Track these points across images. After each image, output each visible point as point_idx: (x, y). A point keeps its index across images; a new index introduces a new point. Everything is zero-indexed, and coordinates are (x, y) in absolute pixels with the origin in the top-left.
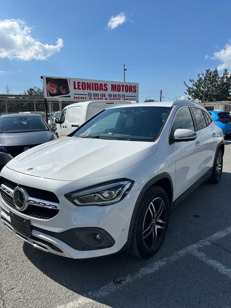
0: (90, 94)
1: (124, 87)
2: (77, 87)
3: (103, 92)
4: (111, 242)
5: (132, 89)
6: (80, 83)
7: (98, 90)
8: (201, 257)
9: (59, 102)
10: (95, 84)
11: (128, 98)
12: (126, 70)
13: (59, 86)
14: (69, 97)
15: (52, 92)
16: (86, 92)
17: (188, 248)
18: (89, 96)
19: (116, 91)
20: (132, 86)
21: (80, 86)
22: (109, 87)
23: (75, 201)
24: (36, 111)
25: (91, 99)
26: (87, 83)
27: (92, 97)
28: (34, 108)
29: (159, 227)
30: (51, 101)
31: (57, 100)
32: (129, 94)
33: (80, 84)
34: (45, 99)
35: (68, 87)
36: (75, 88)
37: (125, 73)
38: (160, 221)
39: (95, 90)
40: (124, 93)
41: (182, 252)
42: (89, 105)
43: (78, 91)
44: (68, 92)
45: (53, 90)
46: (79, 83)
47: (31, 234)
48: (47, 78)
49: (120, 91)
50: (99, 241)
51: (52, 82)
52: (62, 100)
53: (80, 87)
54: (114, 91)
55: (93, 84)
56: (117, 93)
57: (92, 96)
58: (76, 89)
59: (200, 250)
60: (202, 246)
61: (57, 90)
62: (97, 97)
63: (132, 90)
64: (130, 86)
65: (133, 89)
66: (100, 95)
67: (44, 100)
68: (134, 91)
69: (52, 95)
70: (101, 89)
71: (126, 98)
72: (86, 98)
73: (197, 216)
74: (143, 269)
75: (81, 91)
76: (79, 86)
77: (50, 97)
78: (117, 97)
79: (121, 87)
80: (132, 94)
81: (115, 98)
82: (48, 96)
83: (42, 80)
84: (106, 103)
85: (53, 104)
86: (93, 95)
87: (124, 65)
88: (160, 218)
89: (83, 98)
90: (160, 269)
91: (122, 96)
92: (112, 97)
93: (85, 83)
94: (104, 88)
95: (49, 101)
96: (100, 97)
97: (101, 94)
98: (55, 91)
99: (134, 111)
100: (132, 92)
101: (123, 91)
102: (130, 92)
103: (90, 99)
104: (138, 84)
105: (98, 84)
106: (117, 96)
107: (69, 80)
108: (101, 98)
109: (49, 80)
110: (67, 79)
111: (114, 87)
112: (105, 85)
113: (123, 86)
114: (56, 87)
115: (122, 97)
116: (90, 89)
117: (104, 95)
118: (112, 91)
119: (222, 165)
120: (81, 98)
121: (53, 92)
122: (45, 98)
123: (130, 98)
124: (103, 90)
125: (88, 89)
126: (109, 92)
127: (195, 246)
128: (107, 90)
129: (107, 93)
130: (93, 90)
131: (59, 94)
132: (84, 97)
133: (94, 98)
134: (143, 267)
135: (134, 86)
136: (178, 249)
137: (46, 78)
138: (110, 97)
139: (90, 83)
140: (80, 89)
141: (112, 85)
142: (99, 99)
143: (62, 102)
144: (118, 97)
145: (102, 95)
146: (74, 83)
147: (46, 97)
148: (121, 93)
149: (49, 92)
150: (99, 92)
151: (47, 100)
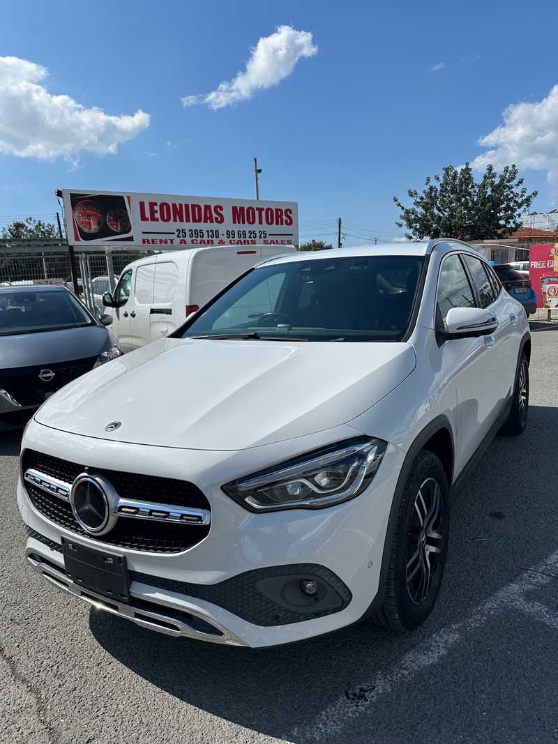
0: (181, 232)
1: (264, 213)
2: (148, 215)
3: (214, 226)
4: (342, 598)
5: (282, 216)
6: (156, 204)
7: (199, 221)
8: (537, 614)
9: (104, 252)
10: (193, 206)
11: (275, 238)
12: (260, 171)
13: (104, 214)
14: (131, 239)
15: (86, 230)
16: (173, 226)
17: (500, 594)
18: (178, 236)
19: (244, 222)
20: (281, 211)
21: (156, 212)
22: (228, 214)
23: (247, 500)
24: (48, 278)
25: (185, 243)
26: (174, 205)
27: (188, 239)
28: (43, 272)
29: (433, 549)
30: (87, 253)
31: (101, 249)
32: (274, 228)
33: (157, 208)
34: (71, 248)
35: (126, 216)
36: (144, 218)
37: (257, 179)
38: (435, 535)
39: (194, 221)
40: (265, 227)
41: (490, 606)
42: (196, 259)
43: (150, 226)
44: (127, 228)
45: (89, 224)
46: (152, 205)
47: (129, 593)
48: (73, 196)
49: (253, 222)
50: (315, 597)
51: (86, 205)
52: (111, 249)
53: (157, 215)
54: (239, 223)
55: (187, 206)
56: (246, 227)
57: (188, 236)
58: (147, 219)
59: (529, 596)
60: (530, 586)
61: (99, 224)
62: (199, 239)
63: (282, 219)
64: (277, 210)
65: (284, 218)
66: (206, 234)
67: (67, 250)
68: (286, 221)
69: (87, 237)
70: (208, 219)
71: (269, 238)
72: (172, 242)
73: (499, 516)
74: (409, 656)
75: (160, 226)
76: (153, 212)
77: (83, 242)
78: (247, 238)
79: (257, 213)
80: (283, 228)
81: (242, 239)
82: (77, 239)
83: (60, 199)
84: (238, 253)
85: (91, 259)
86: (188, 233)
87: (255, 160)
88: (435, 528)
89: (166, 242)
90: (449, 654)
91: (258, 235)
92: (237, 238)
93: (167, 205)
94: (214, 215)
95: (80, 253)
96: (206, 238)
97: (208, 231)
98: (94, 228)
99: (333, 268)
100: (282, 224)
101: (261, 222)
102: (277, 223)
103: (181, 243)
104: (296, 204)
105: (199, 208)
106: (248, 235)
107: (128, 198)
108: (208, 241)
109: (78, 200)
110: (122, 197)
111: (240, 214)
112: (216, 207)
113: (260, 210)
114: (96, 216)
115: (260, 237)
116: (181, 220)
117: (217, 234)
118: (234, 222)
119: (527, 390)
120: (161, 243)
121: (90, 228)
122: (70, 244)
123: (279, 238)
124: (212, 222)
125: (175, 220)
126: (228, 224)
127: (515, 587)
128: (222, 221)
129: (222, 228)
130: (188, 220)
131: (104, 232)
133: (193, 242)
134: (407, 651)
135: (286, 211)
136: (478, 599)
137: (71, 195)
138: (231, 238)
139: (181, 205)
140: (157, 220)
141: (234, 209)
142: (204, 243)
143: (113, 252)
144: (250, 237)
145: (210, 234)
146: (142, 205)
147: (72, 242)
148: (256, 227)
149: (81, 230)
150: (204, 226)
151: (75, 250)
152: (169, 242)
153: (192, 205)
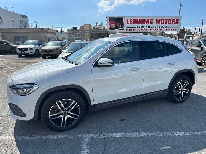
1: (168, 21)
2: (129, 22)
6: (132, 19)
7: (145, 24)
11: (170, 28)
12: (182, 6)
13: (117, 23)
14: (123, 29)
15: (112, 27)
16: (136, 25)
18: (137, 28)
21: (132, 21)
22: (154, 21)
26: (137, 19)
31: (116, 32)
32: (171, 25)
33: (132, 20)
34: (108, 32)
35: (123, 23)
36: (128, 23)
39: (143, 24)
40: (167, 25)
43: (129, 25)
44: (123, 26)
45: (113, 25)
46: (131, 20)
49: (163, 23)
51: (113, 20)
52: (119, 32)
53: (132, 23)
54: (158, 24)
55: (141, 19)
56: (161, 25)
57: (140, 28)
61: (115, 25)
62: (144, 29)
64: (173, 19)
65: (175, 22)
66: (146, 27)
70: (148, 23)
71: (168, 28)
72: (135, 30)
76: (131, 21)
77: (111, 30)
78: (160, 28)
79: (165, 21)
81: (158, 29)
82: (109, 30)
83: (107, 19)
86: (140, 27)
91: (164, 27)
92: (156, 29)
93: (135, 20)
94: (150, 22)
96: (146, 29)
97: (147, 27)
98: (114, 26)
100: (174, 24)
101: (166, 23)
103: (138, 30)
104: (181, 17)
105: (145, 20)
106: (161, 27)
107: (124, 18)
108: (147, 29)
109: (110, 19)
110: (122, 18)
112: (151, 20)
113: (166, 20)
114: (115, 23)
115: (165, 28)
116: (139, 24)
117: (150, 27)
118: (156, 24)
120: (132, 30)
121: (113, 27)
123: (172, 28)
124: (149, 24)
126: (154, 24)
128: (152, 23)
129: (152, 26)
130: (141, 24)
131: (117, 28)
132: (133, 29)
133: (141, 30)
135: (177, 20)
137: (109, 18)
138: (154, 29)
139: (139, 19)
140: (132, 24)
141: (157, 20)
142: (145, 30)
146: (128, 20)
147: (108, 30)
148: (164, 25)
149: (110, 27)
150: (146, 25)
151: (109, 32)
152: (134, 30)
153: (143, 19)
